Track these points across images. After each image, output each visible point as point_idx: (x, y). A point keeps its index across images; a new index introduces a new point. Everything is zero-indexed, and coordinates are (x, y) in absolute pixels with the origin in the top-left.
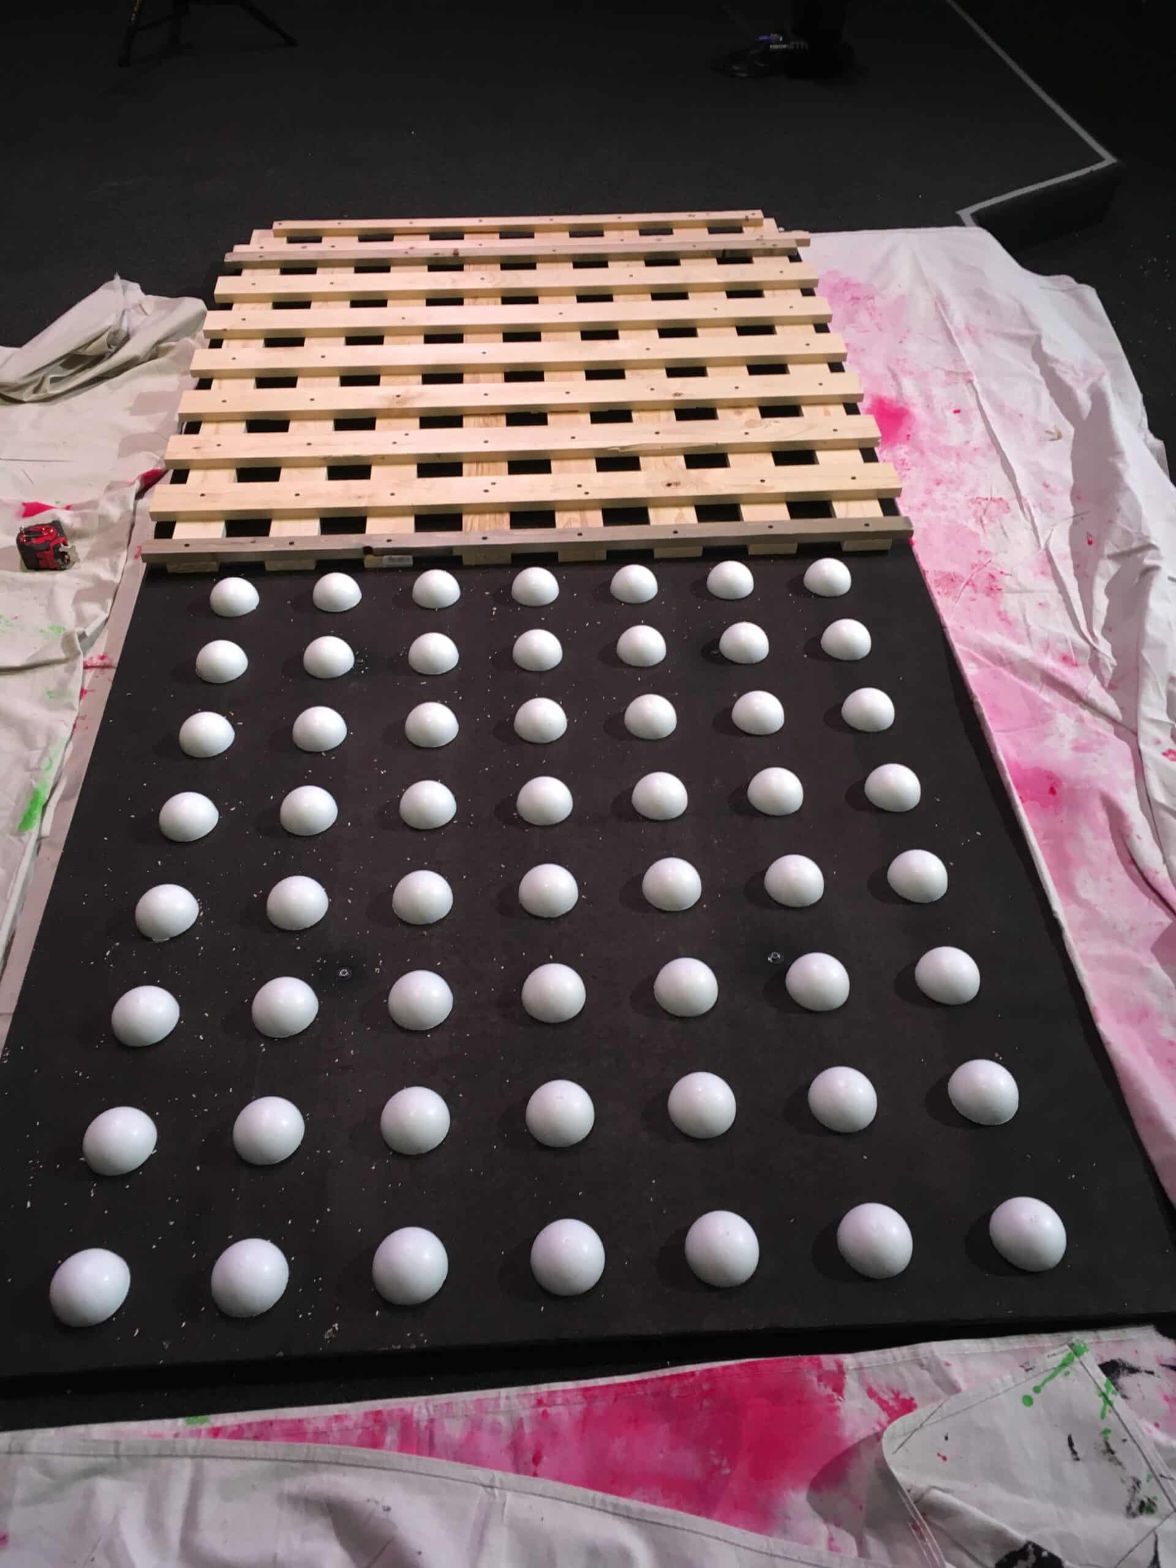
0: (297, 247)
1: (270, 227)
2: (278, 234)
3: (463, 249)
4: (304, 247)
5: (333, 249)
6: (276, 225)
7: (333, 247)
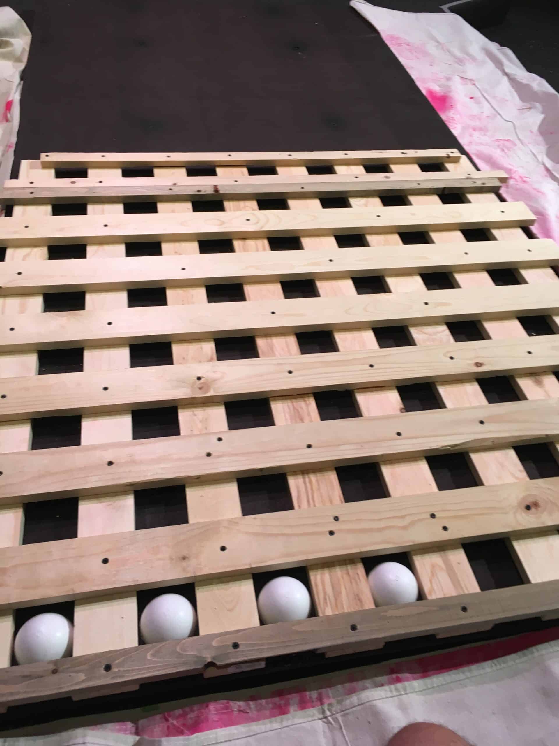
0: (65, 182)
1: (38, 158)
2: (46, 166)
3: (223, 186)
4: (73, 182)
5: (101, 184)
6: (43, 157)
7: (101, 182)
